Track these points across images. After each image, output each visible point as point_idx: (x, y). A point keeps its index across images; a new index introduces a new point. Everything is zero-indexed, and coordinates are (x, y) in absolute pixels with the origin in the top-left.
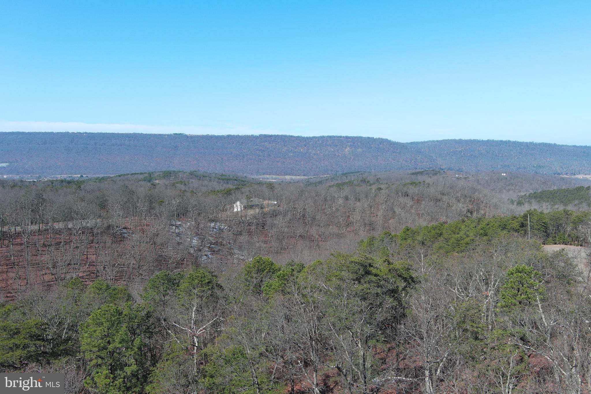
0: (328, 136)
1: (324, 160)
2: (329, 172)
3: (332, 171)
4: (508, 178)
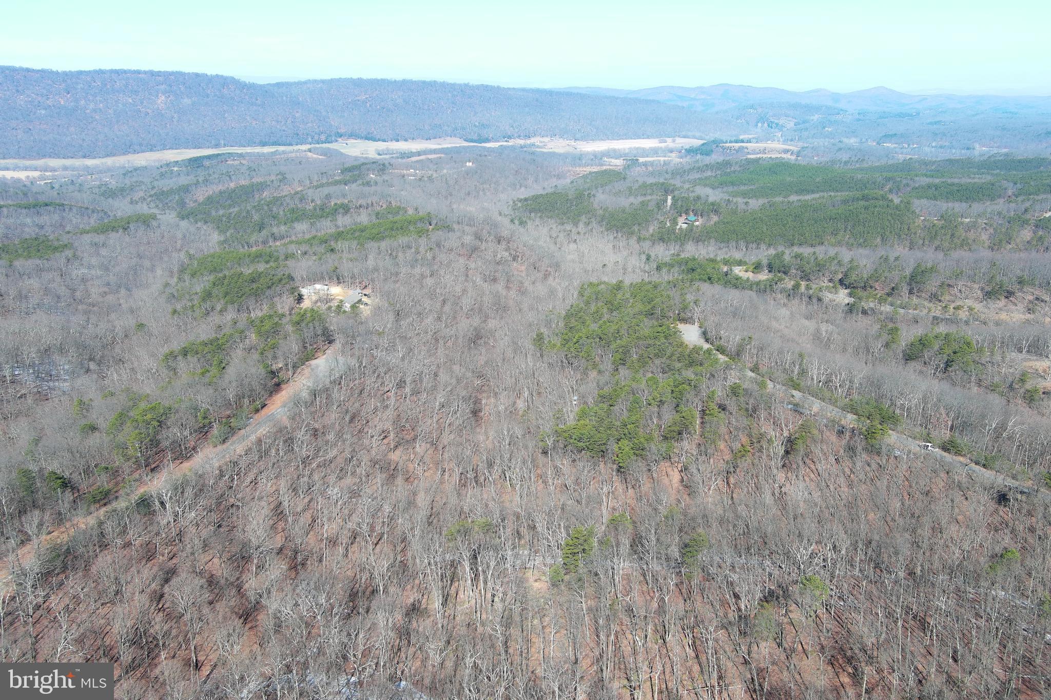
0: (112, 71)
1: (118, 122)
2: (136, 147)
3: (141, 145)
4: (479, 171)
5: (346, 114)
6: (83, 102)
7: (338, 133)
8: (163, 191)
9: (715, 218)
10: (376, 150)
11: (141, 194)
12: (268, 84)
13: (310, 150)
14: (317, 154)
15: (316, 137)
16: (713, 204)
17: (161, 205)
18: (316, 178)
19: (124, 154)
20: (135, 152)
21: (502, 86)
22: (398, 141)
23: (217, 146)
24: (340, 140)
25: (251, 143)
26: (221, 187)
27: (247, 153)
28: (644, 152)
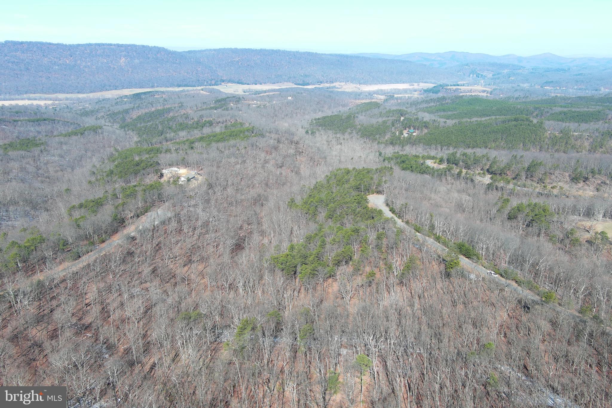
0: (96, 44)
1: (98, 73)
2: (107, 87)
3: (110, 86)
4: (294, 102)
5: (227, 69)
6: (79, 62)
7: (222, 79)
8: (114, 113)
9: (426, 131)
10: (243, 89)
11: (102, 114)
12: (183, 52)
13: (202, 90)
14: (206, 92)
15: (209, 82)
16: (425, 123)
17: (112, 121)
18: (200, 105)
19: (101, 91)
20: (107, 90)
21: (318, 52)
22: (256, 84)
23: (153, 87)
24: (223, 83)
25: (172, 85)
26: (147, 111)
27: (166, 91)
28: (399, 91)
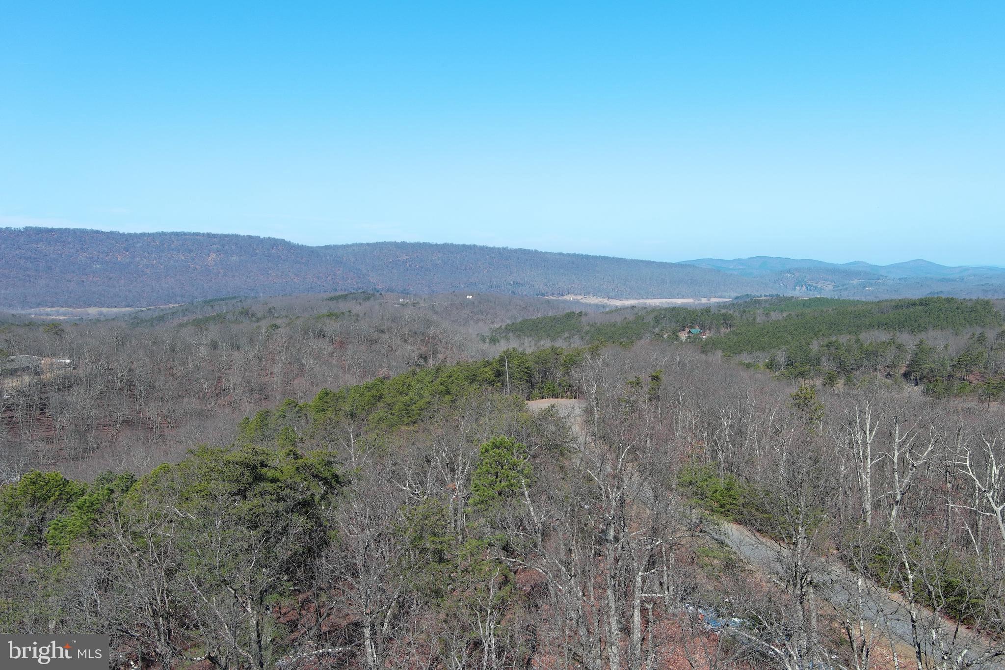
0: (172, 233)
1: (166, 276)
3: (183, 296)
4: (476, 303)
5: (385, 272)
6: (138, 259)
7: (375, 289)
9: (726, 330)
12: (317, 247)
